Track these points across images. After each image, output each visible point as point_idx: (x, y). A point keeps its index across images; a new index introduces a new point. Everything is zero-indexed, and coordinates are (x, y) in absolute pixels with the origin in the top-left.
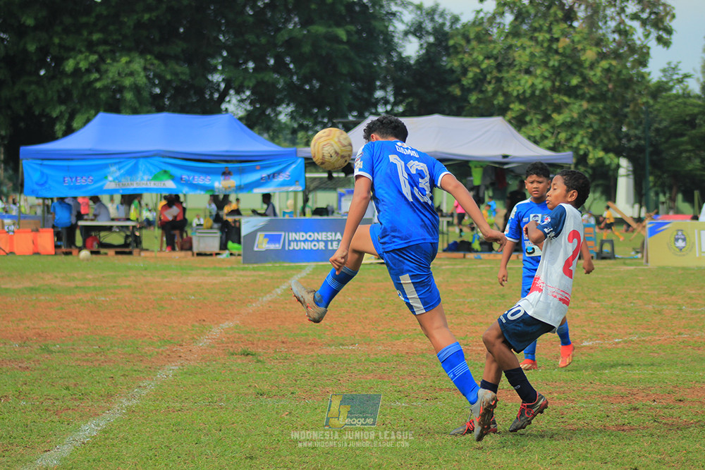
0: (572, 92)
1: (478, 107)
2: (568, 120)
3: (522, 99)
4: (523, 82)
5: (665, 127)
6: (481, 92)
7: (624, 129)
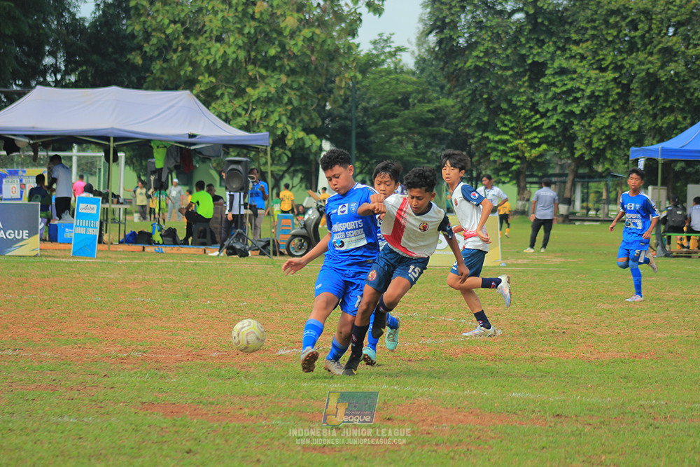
0: (269, 63)
1: (162, 78)
2: (265, 95)
3: (211, 70)
4: (213, 51)
5: (375, 106)
6: (166, 60)
7: (328, 107)
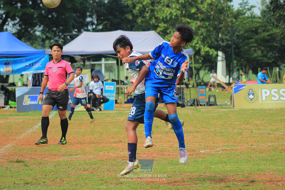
0: (192, 16)
1: (142, 26)
3: (165, 21)
4: (165, 12)
5: (242, 34)
6: (144, 17)
7: (220, 36)
